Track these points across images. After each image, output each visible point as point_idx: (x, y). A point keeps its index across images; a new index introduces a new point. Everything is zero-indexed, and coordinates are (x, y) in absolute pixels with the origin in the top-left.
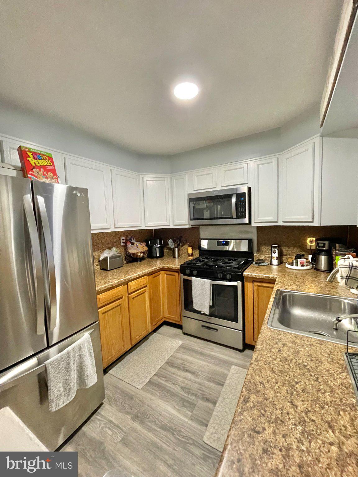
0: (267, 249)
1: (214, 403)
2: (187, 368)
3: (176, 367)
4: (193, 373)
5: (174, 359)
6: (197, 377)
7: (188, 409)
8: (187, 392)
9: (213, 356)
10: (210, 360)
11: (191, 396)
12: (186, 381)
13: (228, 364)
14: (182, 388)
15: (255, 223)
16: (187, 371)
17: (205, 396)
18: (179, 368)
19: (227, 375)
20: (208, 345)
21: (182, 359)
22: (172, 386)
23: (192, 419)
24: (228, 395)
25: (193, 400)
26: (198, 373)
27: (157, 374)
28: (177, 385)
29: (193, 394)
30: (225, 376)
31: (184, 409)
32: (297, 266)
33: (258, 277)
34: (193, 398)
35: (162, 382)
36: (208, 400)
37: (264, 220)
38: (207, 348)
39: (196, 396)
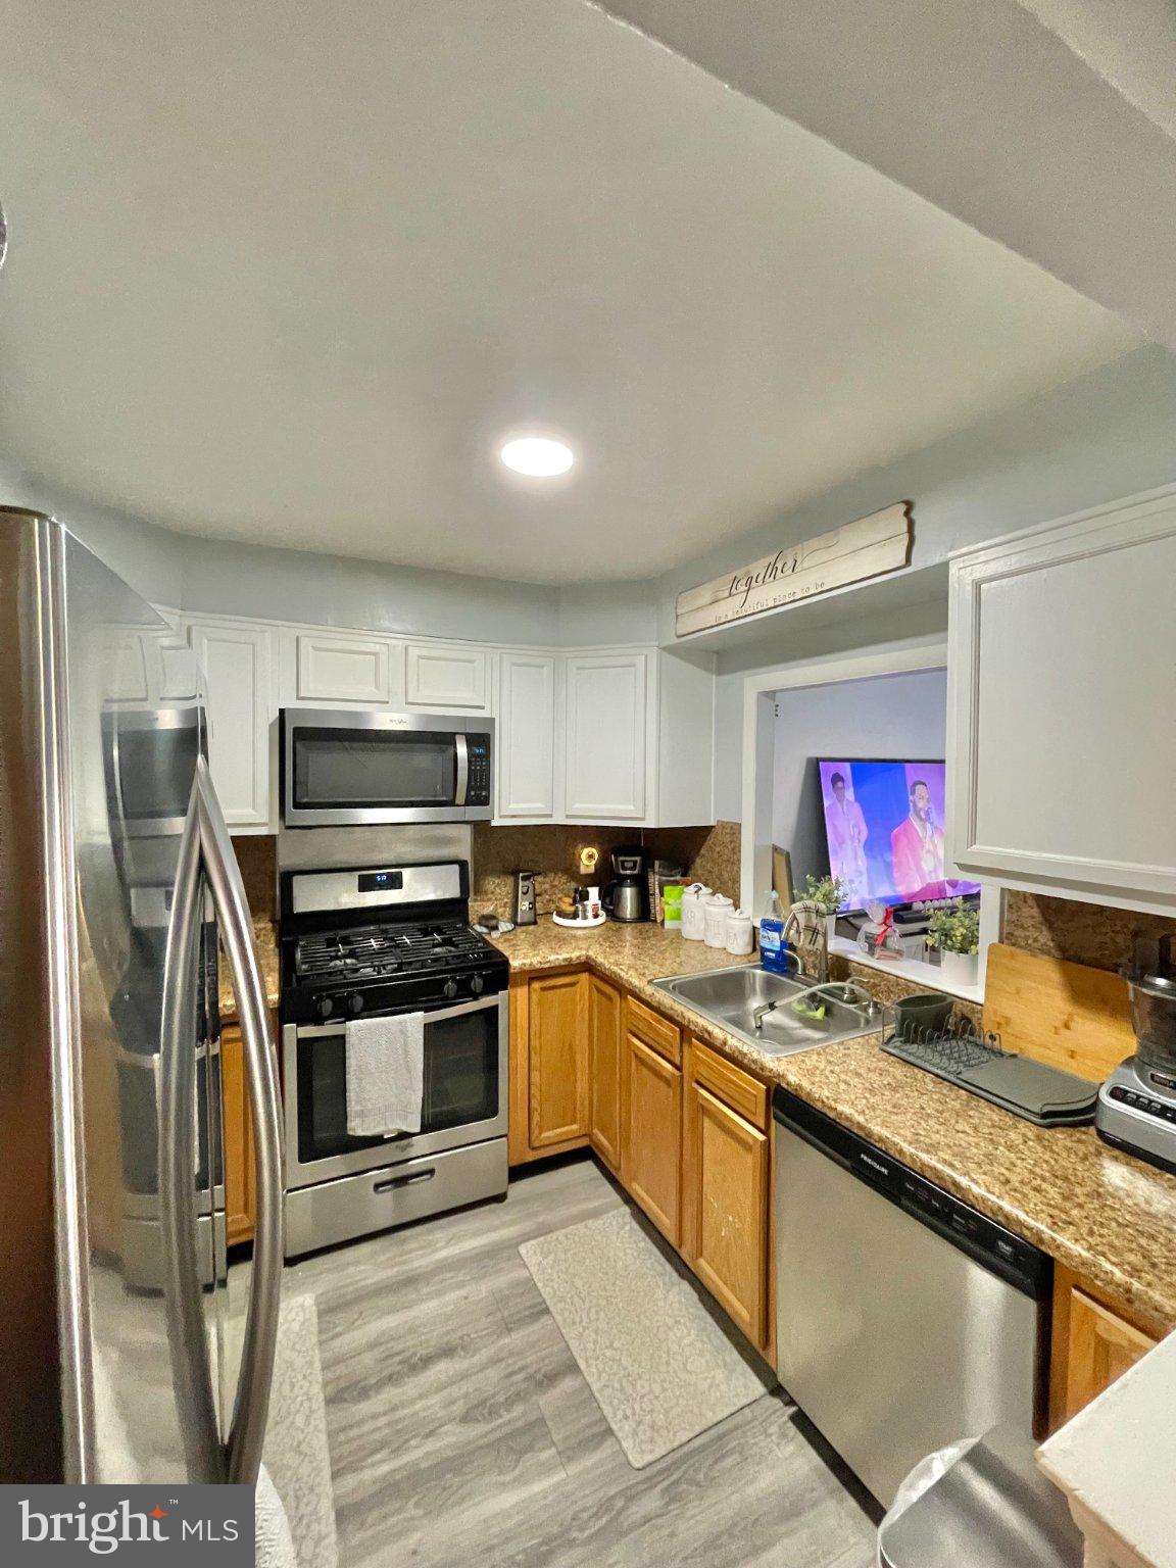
0: (498, 885)
1: (572, 1368)
2: (415, 1354)
3: (379, 1386)
4: (447, 1352)
5: (341, 1370)
6: (471, 1353)
7: (536, 1448)
8: (490, 1413)
9: (450, 1261)
10: (452, 1278)
11: (508, 1411)
12: (455, 1391)
13: (506, 1251)
14: (466, 1418)
15: (501, 817)
16: (427, 1361)
17: (539, 1376)
18: (390, 1378)
19: (530, 1279)
20: (404, 1241)
21: (372, 1346)
22: (430, 1446)
23: (570, 1459)
24: (578, 1320)
25: (524, 1414)
26: (462, 1338)
27: (336, 1468)
28: (437, 1428)
29: (509, 1403)
30: (529, 1286)
31: (530, 1459)
32: (585, 918)
33: (547, 966)
34: (518, 1410)
35: (384, 1469)
36: (551, 1379)
37: (524, 809)
38: (411, 1252)
39: (519, 1397)
